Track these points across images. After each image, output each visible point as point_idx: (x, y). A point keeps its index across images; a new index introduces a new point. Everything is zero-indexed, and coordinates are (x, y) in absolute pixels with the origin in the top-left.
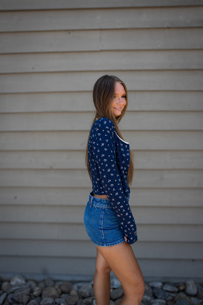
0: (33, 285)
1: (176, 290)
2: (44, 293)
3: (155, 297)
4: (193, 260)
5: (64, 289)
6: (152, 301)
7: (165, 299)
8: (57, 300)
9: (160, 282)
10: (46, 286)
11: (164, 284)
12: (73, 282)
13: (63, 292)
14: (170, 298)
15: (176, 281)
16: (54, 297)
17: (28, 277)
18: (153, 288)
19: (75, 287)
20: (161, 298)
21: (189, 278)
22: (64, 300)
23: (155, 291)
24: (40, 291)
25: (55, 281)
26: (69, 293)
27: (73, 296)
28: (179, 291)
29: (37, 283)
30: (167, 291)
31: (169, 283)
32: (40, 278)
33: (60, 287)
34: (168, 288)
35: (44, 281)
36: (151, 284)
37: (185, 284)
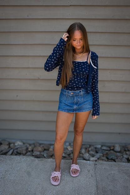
0: (28, 146)
1: (109, 149)
2: (35, 149)
3: (97, 152)
4: (120, 133)
5: (46, 148)
6: (95, 154)
7: (102, 154)
8: (42, 153)
9: (100, 145)
10: (35, 146)
11: (102, 146)
12: (51, 145)
13: (45, 150)
14: (105, 153)
15: (109, 145)
16: (40, 152)
17: (24, 141)
18: (96, 148)
19: (52, 147)
20: (100, 153)
21: (116, 143)
22: (46, 153)
23: (97, 149)
24: (32, 149)
25: (40, 144)
26: (48, 150)
27: (51, 151)
28: (110, 150)
29: (30, 145)
30: (104, 150)
31: (105, 146)
32: (31, 142)
33: (43, 147)
34: (104, 148)
35: (34, 144)
36: (95, 146)
37: (114, 146)
